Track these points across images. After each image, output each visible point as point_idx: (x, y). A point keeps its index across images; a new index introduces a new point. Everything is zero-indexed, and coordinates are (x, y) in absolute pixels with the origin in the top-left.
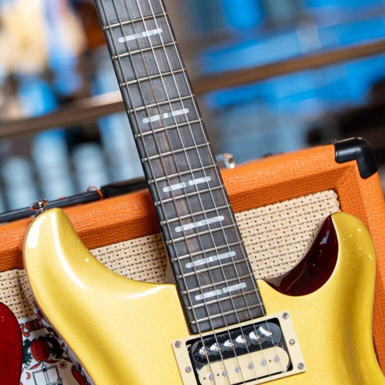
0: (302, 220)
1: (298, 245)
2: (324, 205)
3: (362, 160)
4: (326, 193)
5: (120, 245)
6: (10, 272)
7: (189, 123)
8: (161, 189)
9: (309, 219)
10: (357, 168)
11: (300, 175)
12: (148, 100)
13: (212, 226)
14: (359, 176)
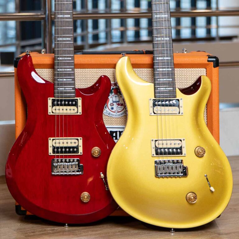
0: (195, 74)
1: (192, 81)
2: (202, 72)
3: (215, 62)
4: (203, 69)
5: (143, 69)
6: (113, 69)
7: (168, 42)
8: (156, 58)
9: (197, 75)
10: (213, 64)
11: (196, 62)
12: (159, 33)
13: (167, 71)
14: (213, 67)
